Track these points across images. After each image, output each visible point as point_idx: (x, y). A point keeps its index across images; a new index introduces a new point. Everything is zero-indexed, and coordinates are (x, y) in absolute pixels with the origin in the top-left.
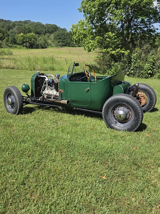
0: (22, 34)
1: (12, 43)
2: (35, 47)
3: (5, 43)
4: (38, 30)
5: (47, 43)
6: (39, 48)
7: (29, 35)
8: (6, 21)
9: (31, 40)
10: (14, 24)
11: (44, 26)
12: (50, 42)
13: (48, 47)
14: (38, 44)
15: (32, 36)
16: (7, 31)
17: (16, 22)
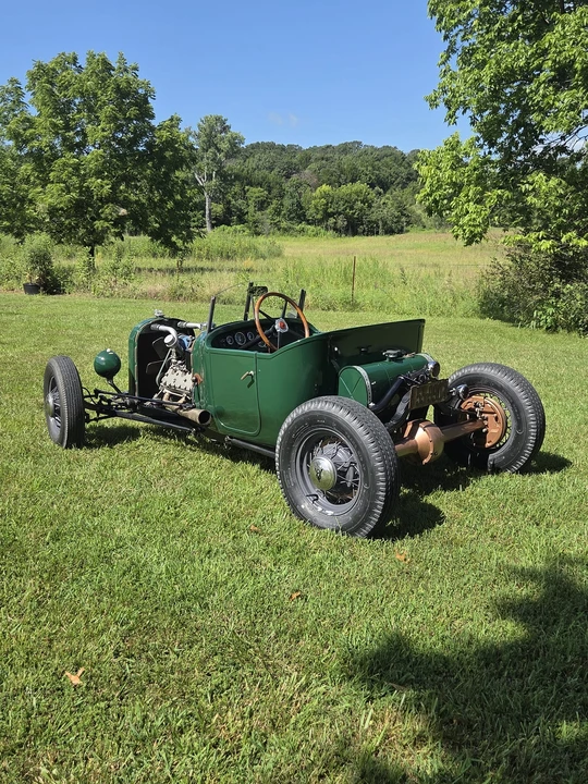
0: (325, 188)
1: (291, 219)
2: (364, 231)
3: (268, 221)
4: (384, 173)
5: (408, 216)
6: (377, 233)
7: (346, 189)
8: (283, 148)
9: (352, 208)
10: (307, 158)
11: (404, 159)
12: (419, 212)
13: (409, 228)
14: (374, 218)
15: (358, 193)
16: (283, 180)
17: (314, 149)
